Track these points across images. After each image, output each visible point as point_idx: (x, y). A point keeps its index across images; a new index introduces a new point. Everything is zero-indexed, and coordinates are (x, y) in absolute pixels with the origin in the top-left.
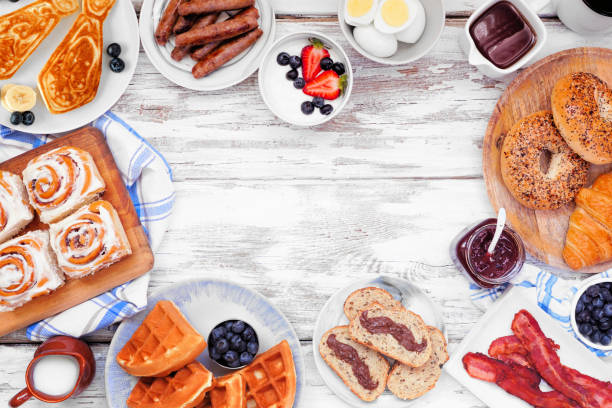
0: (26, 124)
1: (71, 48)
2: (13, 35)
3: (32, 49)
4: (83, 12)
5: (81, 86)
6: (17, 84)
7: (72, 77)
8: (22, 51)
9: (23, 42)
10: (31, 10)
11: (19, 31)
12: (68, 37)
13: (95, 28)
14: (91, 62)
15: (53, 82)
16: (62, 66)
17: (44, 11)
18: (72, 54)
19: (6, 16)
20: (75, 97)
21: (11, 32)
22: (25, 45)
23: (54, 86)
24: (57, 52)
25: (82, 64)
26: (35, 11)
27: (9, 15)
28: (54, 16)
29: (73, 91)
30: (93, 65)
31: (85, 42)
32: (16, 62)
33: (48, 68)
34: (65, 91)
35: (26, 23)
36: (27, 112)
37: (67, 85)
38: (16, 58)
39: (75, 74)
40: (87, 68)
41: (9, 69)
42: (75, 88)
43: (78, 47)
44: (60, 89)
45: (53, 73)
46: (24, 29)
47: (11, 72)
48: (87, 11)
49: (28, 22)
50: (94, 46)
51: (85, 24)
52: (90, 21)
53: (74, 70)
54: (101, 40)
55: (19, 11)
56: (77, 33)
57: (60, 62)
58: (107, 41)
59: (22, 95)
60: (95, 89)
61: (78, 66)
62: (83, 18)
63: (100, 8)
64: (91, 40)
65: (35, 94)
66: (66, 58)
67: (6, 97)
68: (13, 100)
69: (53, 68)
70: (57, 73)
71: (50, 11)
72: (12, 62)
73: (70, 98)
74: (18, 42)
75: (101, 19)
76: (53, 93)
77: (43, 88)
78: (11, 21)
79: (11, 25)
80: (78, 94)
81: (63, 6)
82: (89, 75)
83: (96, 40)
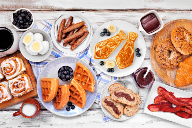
0: (112, 72)
1: (125, 50)
2: (108, 46)
3: (113, 50)
4: (129, 39)
5: (128, 61)
7: (125, 58)
8: (111, 51)
9: (111, 48)
10: (113, 38)
11: (110, 45)
12: (124, 46)
13: (132, 44)
14: (131, 54)
15: (120, 60)
16: (122, 55)
17: (117, 39)
18: (125, 51)
19: (106, 40)
20: (126, 64)
21: (107, 45)
22: (112, 49)
23: (120, 61)
24: (121, 51)
25: (128, 54)
26: (114, 39)
27: (107, 40)
28: (120, 40)
29: (125, 62)
31: (129, 48)
32: (109, 54)
33: (118, 55)
34: (123, 62)
36: (112, 68)
39: (126, 57)
40: (130, 56)
41: (107, 56)
42: (126, 61)
43: (127, 49)
44: (122, 62)
45: (120, 57)
46: (111, 44)
47: (107, 57)
48: (130, 39)
49: (113, 42)
50: (132, 49)
51: (129, 43)
52: (130, 42)
53: (126, 56)
54: (134, 47)
55: (110, 39)
56: (127, 45)
57: (122, 54)
59: (111, 64)
60: (132, 62)
61: (127, 55)
63: (134, 38)
64: (131, 47)
65: (114, 63)
67: (106, 64)
68: (108, 65)
69: (120, 56)
70: (121, 57)
71: (119, 39)
72: (108, 54)
73: (125, 64)
74: (109, 48)
75: (134, 41)
76: (120, 63)
77: (117, 61)
78: (107, 42)
79: (108, 43)
80: (127, 63)
81: (122, 37)
82: (130, 58)
83: (132, 48)
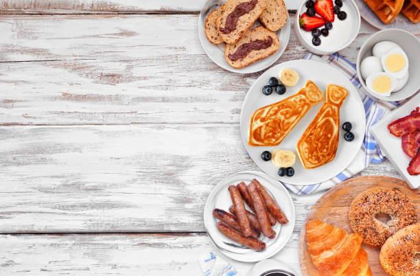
0: (289, 176)
1: (318, 125)
2: (280, 117)
3: (293, 125)
4: (327, 101)
5: (325, 150)
6: (284, 149)
7: (320, 145)
8: (286, 128)
9: (286, 121)
10: (292, 100)
11: (285, 114)
12: (317, 118)
13: (334, 112)
14: (332, 135)
15: (307, 148)
16: (313, 137)
17: (300, 101)
18: (319, 129)
19: (276, 104)
20: (321, 158)
21: (279, 115)
22: (288, 123)
23: (307, 150)
24: (309, 128)
25: (326, 136)
26: (294, 101)
27: (278, 103)
28: (308, 104)
29: (319, 154)
30: (333, 137)
31: (328, 121)
32: (282, 135)
33: (303, 138)
34: (315, 153)
35: (288, 109)
36: (290, 168)
37: (316, 150)
38: (282, 132)
39: (321, 142)
40: (329, 139)
41: (277, 139)
42: (321, 152)
43: (323, 124)
44: (311, 152)
45: (307, 142)
46: (287, 113)
47: (279, 141)
48: (329, 101)
49: (291, 108)
50: (334, 124)
51: (327, 110)
52: (331, 108)
53: (321, 140)
54: (339, 120)
55: (284, 100)
56: (323, 115)
57: (311, 134)
58: (342, 121)
59: (286, 157)
60: (335, 152)
61: (323, 137)
62: (326, 106)
63: (338, 99)
64: (332, 120)
65: (295, 156)
66: (315, 132)
67: (275, 158)
68: (280, 160)
69: (307, 138)
70: (309, 142)
71: (304, 100)
72: (279, 134)
73: (318, 159)
74: (284, 121)
75: (339, 106)
76: (306, 155)
77: (300, 152)
78: (279, 107)
79: (279, 110)
80: (323, 156)
81: (313, 97)
82: (330, 143)
83: (335, 120)
